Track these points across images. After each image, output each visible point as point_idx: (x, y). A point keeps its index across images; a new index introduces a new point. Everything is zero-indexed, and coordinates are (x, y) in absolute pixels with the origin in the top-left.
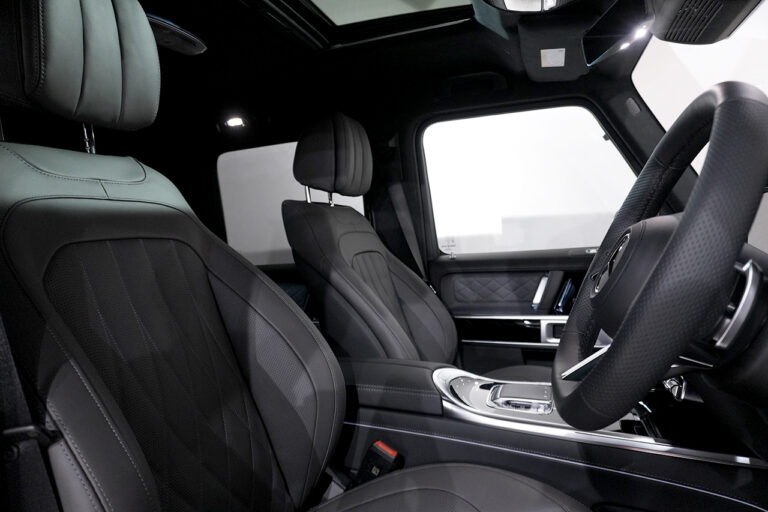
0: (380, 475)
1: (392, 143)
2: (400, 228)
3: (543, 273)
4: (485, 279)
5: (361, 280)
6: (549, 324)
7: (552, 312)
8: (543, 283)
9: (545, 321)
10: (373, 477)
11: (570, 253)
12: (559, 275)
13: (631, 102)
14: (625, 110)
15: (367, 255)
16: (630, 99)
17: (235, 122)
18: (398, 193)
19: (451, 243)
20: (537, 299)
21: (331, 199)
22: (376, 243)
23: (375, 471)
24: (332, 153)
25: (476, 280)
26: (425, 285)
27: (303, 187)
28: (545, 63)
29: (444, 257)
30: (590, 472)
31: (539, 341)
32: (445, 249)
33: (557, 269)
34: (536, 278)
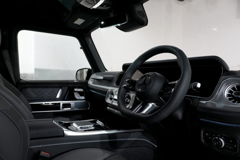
4: (39, 89)
8: (60, 90)
9: (62, 103)
11: (69, 82)
12: (66, 88)
16: (89, 39)
19: (25, 76)
20: (58, 96)
28: (75, 22)
29: (21, 81)
31: (60, 110)
32: (23, 78)
33: (66, 86)
34: (58, 89)
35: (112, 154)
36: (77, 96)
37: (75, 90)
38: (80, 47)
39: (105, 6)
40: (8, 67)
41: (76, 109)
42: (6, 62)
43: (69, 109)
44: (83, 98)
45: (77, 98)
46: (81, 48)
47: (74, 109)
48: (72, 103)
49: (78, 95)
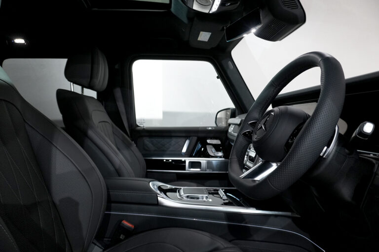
0: (125, 239)
1: (117, 67)
2: (118, 110)
3: (187, 137)
4: (159, 140)
5: (105, 136)
6: (190, 162)
7: (191, 156)
8: (187, 142)
9: (188, 160)
10: (121, 240)
11: (200, 129)
12: (195, 139)
13: (230, 63)
14: (228, 66)
15: (103, 123)
16: (230, 62)
17: (19, 41)
18: (118, 93)
19: (143, 121)
20: (184, 150)
21: (83, 92)
22: (106, 118)
23: (122, 237)
24: (89, 66)
25: (155, 140)
26: (130, 141)
27: (70, 82)
28: (200, 39)
29: (138, 128)
30: (229, 226)
31: (185, 170)
32: (140, 124)
33: (194, 136)
34: (184, 140)
35: (226, 246)
36: (211, 151)
37: (209, 141)
38: (217, 75)
39: (229, 4)
40: (119, 109)
41: (208, 171)
42: (118, 103)
43: (199, 170)
44: (220, 154)
45: (212, 154)
46: (218, 78)
47: (206, 171)
48: (203, 161)
49: (213, 150)
